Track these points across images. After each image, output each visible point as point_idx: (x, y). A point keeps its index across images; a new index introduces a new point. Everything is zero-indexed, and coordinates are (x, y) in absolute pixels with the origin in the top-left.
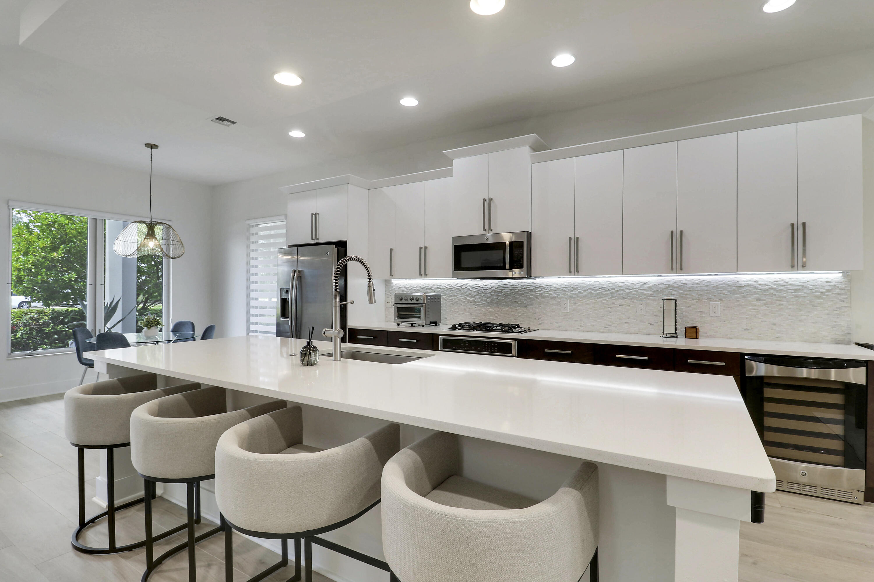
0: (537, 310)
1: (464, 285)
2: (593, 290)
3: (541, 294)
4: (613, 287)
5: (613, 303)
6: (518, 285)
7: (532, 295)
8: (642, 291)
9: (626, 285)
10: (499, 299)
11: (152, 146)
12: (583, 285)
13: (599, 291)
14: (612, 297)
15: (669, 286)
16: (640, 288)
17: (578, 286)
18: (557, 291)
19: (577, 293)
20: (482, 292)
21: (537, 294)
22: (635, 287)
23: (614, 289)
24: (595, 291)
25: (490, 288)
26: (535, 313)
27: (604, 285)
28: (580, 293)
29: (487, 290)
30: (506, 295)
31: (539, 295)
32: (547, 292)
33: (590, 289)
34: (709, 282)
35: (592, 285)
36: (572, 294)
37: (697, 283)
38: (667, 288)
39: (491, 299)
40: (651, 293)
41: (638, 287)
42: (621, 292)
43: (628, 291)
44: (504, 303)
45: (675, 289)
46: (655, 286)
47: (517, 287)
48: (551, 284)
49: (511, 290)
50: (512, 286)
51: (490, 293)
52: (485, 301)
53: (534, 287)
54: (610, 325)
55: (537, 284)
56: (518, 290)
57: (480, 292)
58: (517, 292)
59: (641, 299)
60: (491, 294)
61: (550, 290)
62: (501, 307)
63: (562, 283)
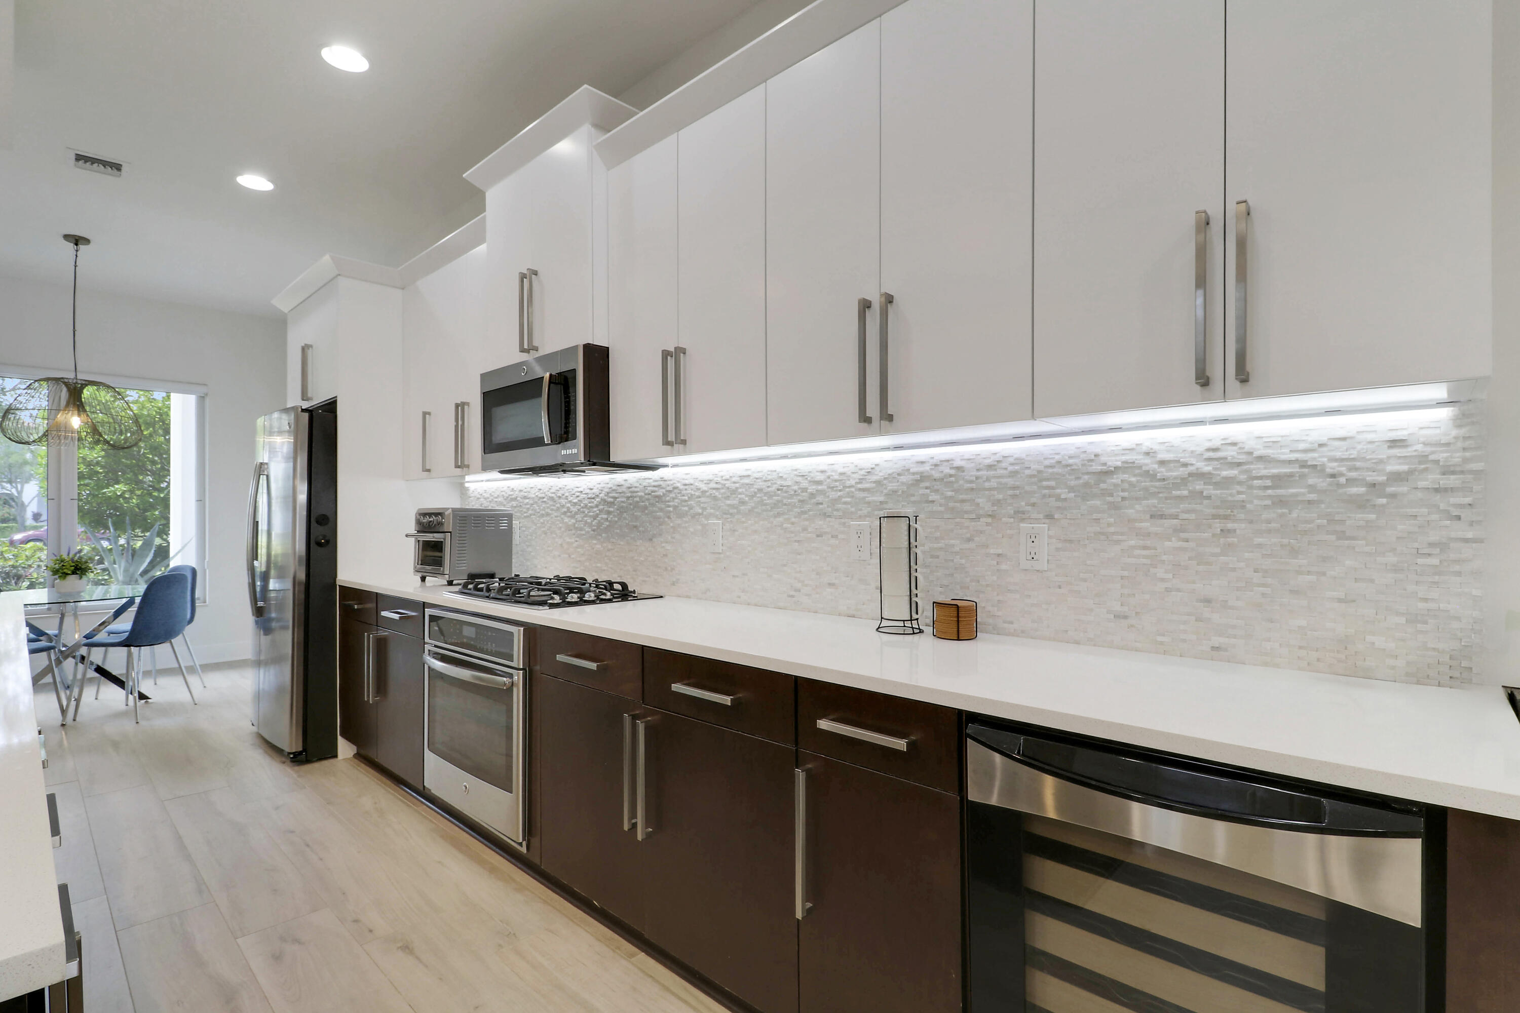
0: (668, 547)
1: (560, 488)
2: (766, 494)
3: (675, 507)
4: (805, 484)
5: (805, 529)
6: (638, 485)
7: (661, 510)
8: (862, 495)
9: (829, 477)
10: (610, 521)
11: (77, 241)
12: (746, 481)
13: (778, 495)
14: (804, 513)
15: (923, 477)
16: (859, 486)
17: (737, 485)
18: (703, 500)
19: (735, 502)
20: (586, 505)
21: (669, 506)
22: (848, 483)
23: (804, 490)
24: (770, 495)
25: (597, 496)
26: (665, 555)
27: (786, 480)
28: (743, 503)
29: (593, 500)
30: (622, 510)
31: (671, 509)
32: (686, 501)
33: (760, 490)
34: (1019, 461)
35: (765, 481)
36: (729, 505)
37: (990, 467)
38: (917, 482)
39: (599, 521)
40: (882, 499)
41: (853, 482)
42: (820, 498)
43: (833, 495)
44: (618, 531)
45: (937, 486)
46: (890, 477)
47: (637, 492)
48: (692, 481)
49: (628, 498)
50: (629, 488)
51: (597, 506)
52: (590, 525)
53: (664, 491)
54: (799, 591)
55: (668, 482)
56: (638, 499)
57: (582, 505)
58: (638, 502)
59: (860, 518)
60: (599, 510)
61: (691, 497)
62: (614, 541)
63: (711, 477)
